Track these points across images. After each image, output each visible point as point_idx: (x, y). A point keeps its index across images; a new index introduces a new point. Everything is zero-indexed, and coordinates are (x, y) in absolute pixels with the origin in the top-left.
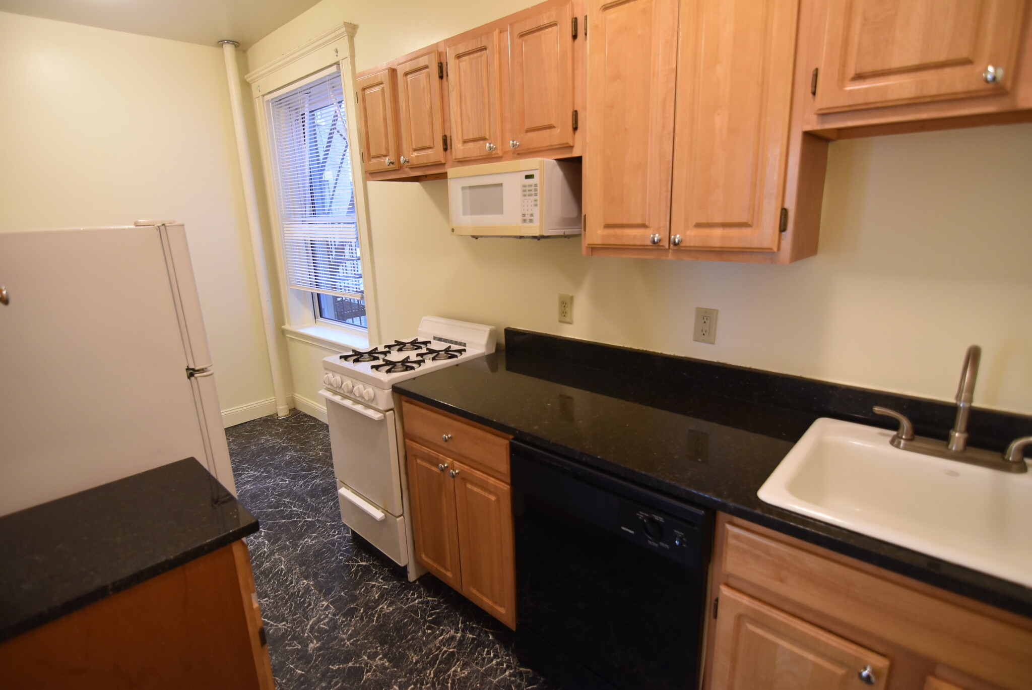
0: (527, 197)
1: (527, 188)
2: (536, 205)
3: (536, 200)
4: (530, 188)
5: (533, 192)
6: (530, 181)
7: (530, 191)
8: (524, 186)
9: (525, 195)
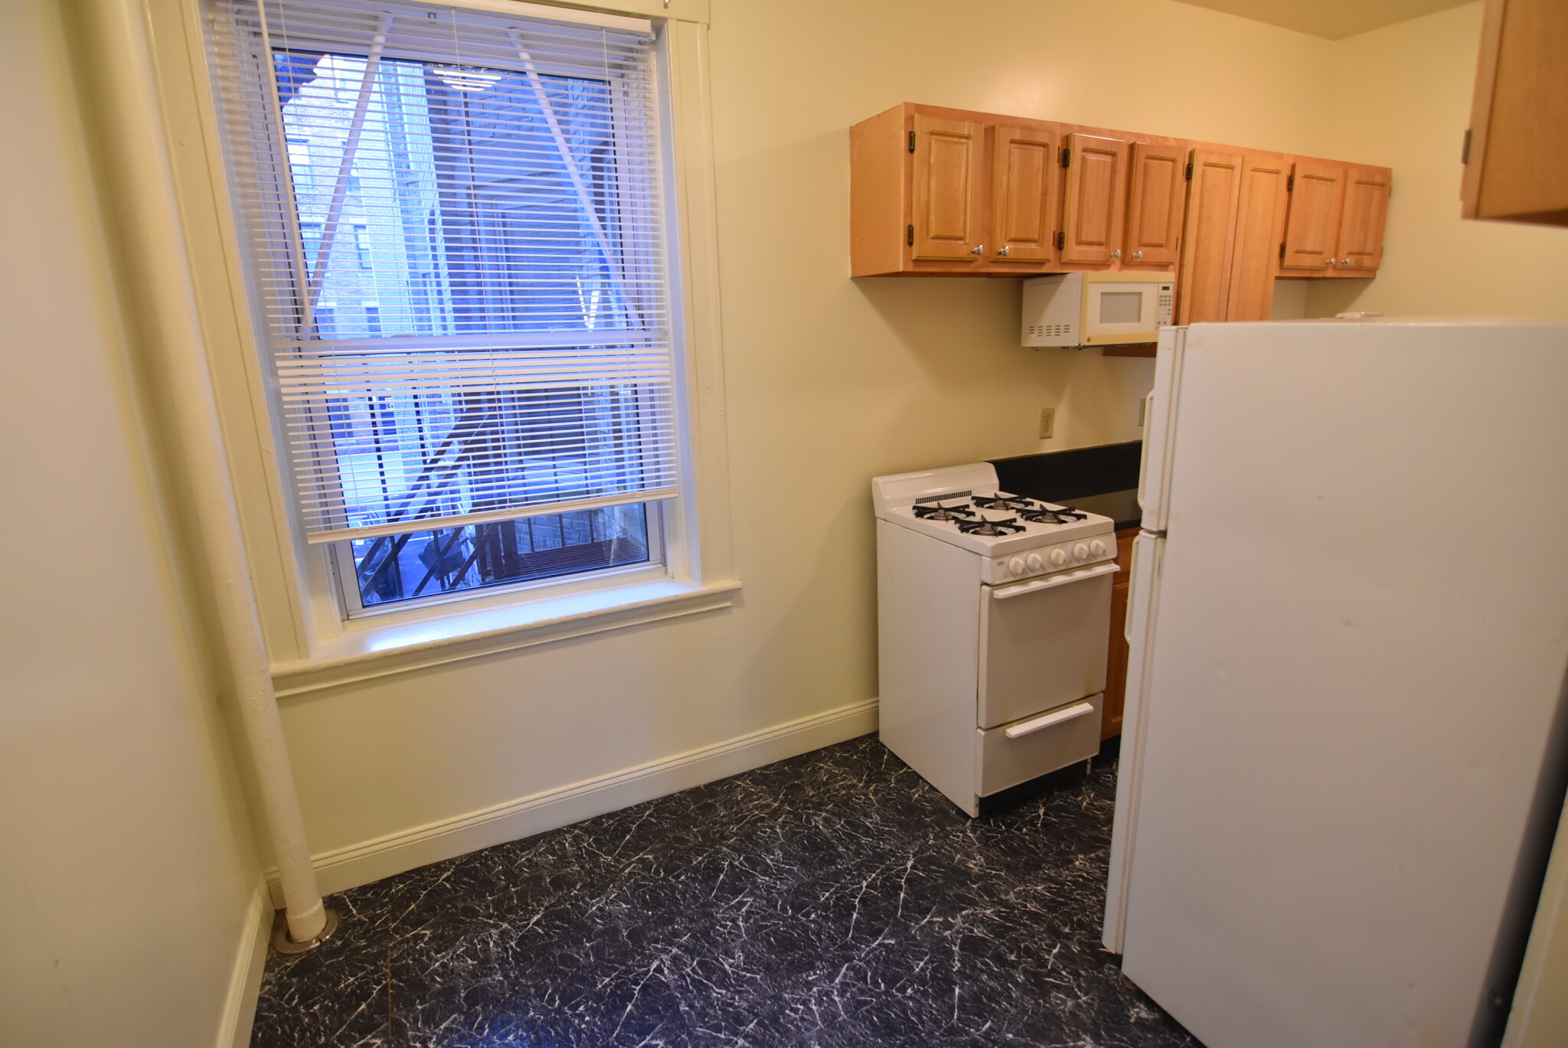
0: (1163, 307)
1: (1163, 299)
2: (1169, 314)
3: (1169, 310)
4: (1166, 298)
5: (1168, 303)
6: (1166, 292)
7: (1165, 301)
8: (1161, 296)
9: (1161, 305)
